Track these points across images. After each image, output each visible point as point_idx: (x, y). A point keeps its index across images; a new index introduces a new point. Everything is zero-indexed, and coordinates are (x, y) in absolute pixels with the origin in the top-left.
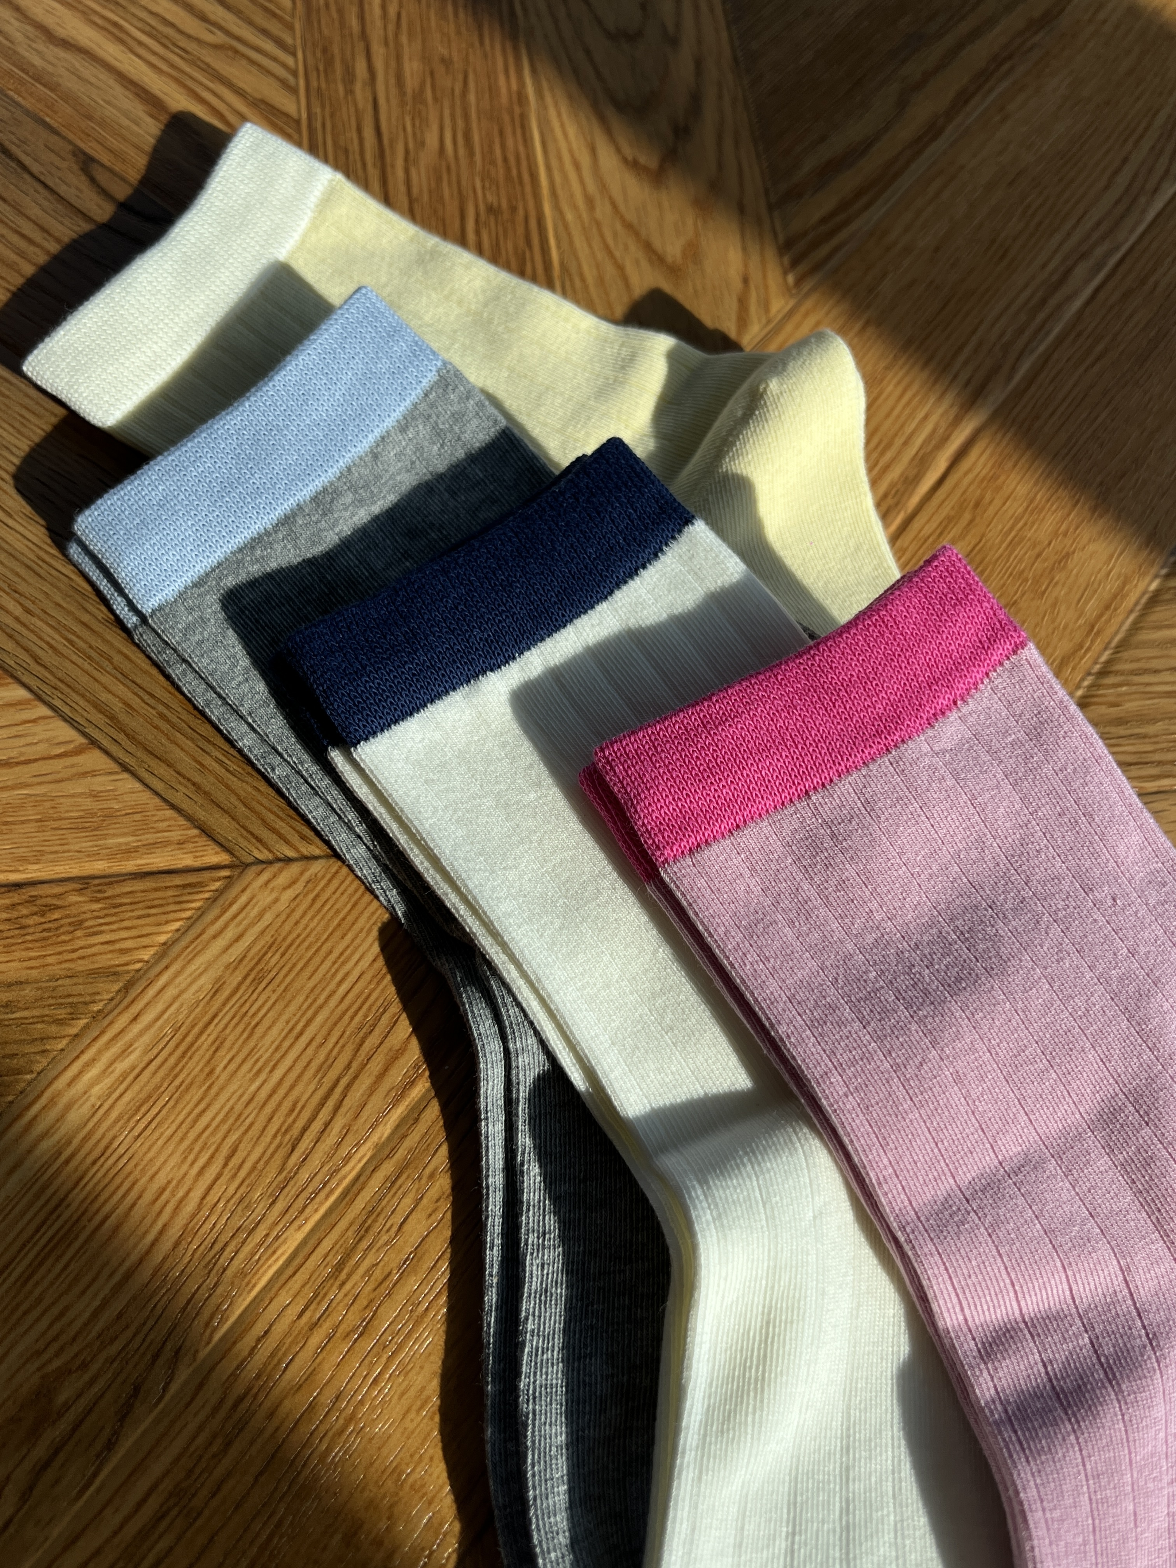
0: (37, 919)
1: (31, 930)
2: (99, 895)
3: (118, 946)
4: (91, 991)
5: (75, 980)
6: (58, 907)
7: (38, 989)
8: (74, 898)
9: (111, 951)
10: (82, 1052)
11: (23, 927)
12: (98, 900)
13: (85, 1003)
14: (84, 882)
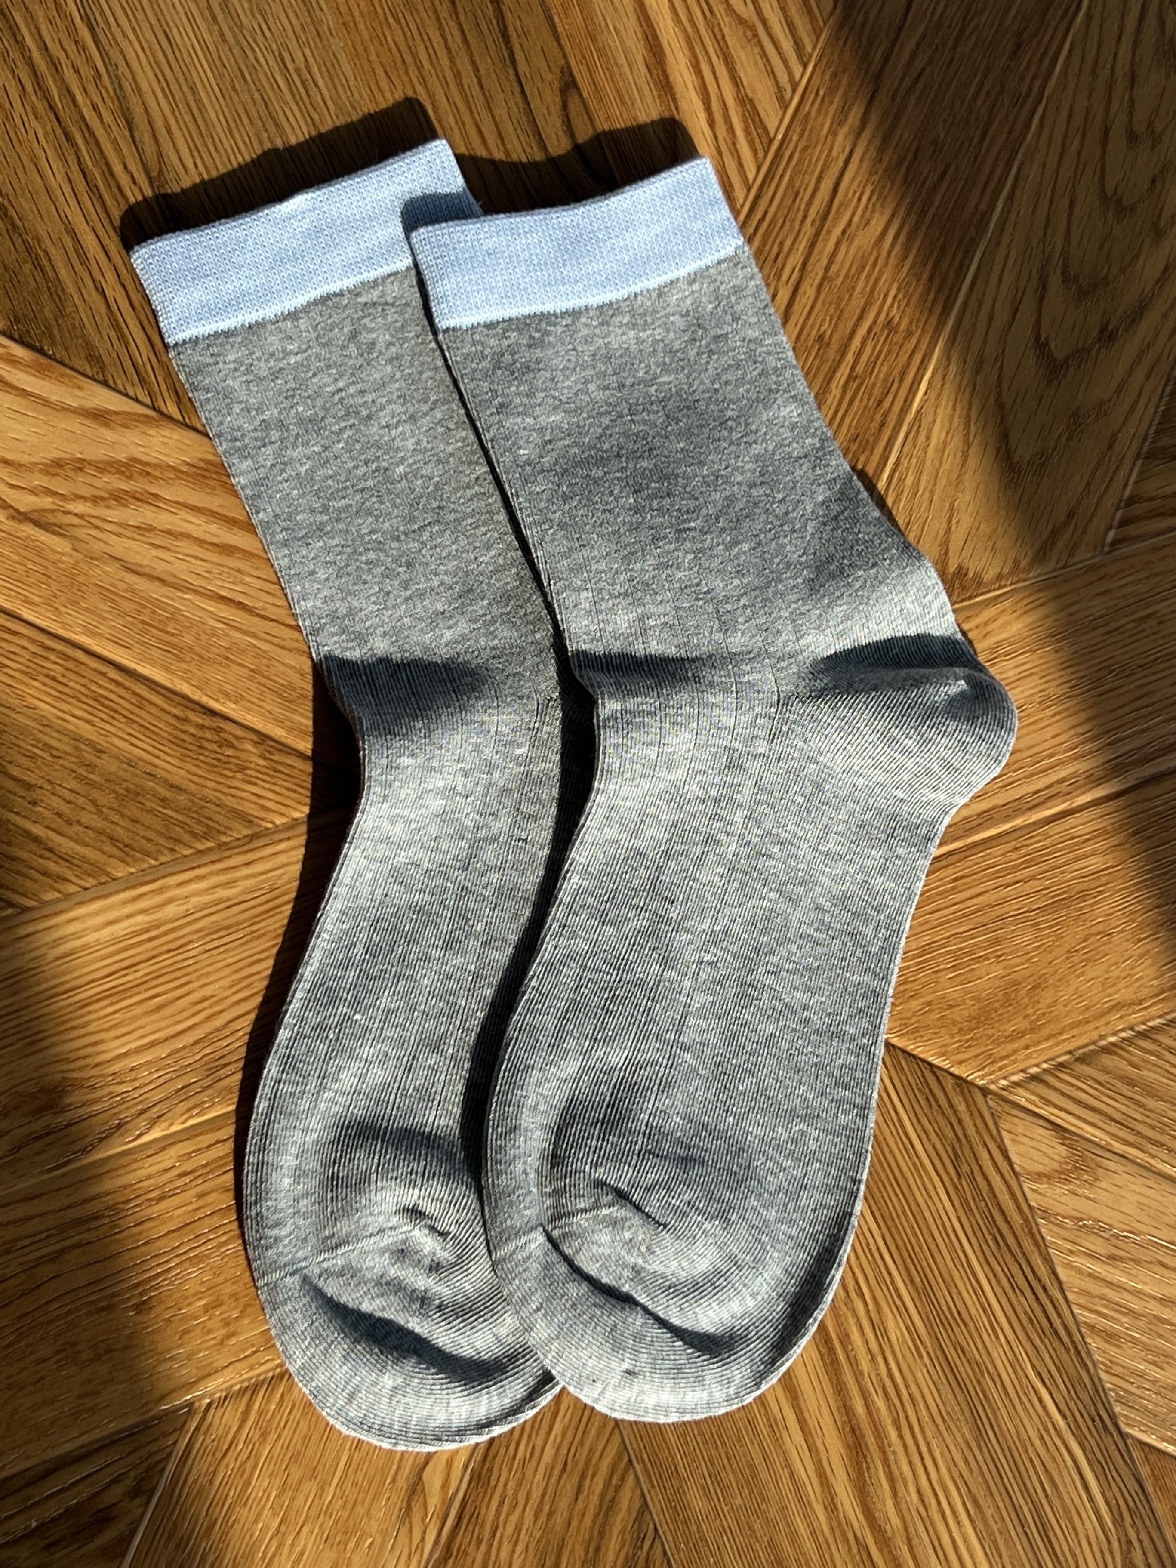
0: (214, 747)
1: (206, 753)
2: (267, 755)
3: (262, 802)
4: (226, 824)
5: (219, 809)
6: (233, 747)
7: (191, 801)
8: (249, 747)
9: (255, 803)
10: (199, 866)
11: (201, 747)
12: (265, 758)
13: (219, 832)
14: (263, 738)
